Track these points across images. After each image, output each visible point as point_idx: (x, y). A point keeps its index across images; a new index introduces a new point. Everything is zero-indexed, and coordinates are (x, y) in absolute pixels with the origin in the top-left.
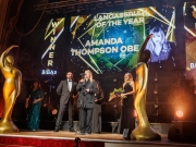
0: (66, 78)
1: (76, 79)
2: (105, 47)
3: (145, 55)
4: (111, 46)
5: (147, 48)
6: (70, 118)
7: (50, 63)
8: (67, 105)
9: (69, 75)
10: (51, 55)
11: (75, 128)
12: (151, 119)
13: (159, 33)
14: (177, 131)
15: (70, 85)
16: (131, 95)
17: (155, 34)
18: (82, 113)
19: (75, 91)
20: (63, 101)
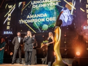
0: (17, 36)
1: (22, 36)
2: (38, 18)
3: (59, 23)
4: (41, 18)
5: (60, 18)
6: (20, 57)
7: (8, 28)
8: (18, 50)
9: (19, 34)
10: (8, 24)
11: (23, 62)
12: (63, 57)
13: (67, 11)
14: (77, 62)
15: (19, 39)
16: (52, 44)
17: (64, 11)
18: (26, 54)
19: (22, 42)
20: (16, 48)
